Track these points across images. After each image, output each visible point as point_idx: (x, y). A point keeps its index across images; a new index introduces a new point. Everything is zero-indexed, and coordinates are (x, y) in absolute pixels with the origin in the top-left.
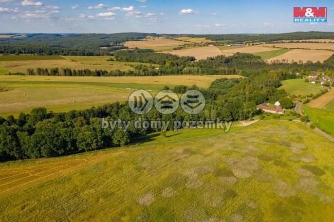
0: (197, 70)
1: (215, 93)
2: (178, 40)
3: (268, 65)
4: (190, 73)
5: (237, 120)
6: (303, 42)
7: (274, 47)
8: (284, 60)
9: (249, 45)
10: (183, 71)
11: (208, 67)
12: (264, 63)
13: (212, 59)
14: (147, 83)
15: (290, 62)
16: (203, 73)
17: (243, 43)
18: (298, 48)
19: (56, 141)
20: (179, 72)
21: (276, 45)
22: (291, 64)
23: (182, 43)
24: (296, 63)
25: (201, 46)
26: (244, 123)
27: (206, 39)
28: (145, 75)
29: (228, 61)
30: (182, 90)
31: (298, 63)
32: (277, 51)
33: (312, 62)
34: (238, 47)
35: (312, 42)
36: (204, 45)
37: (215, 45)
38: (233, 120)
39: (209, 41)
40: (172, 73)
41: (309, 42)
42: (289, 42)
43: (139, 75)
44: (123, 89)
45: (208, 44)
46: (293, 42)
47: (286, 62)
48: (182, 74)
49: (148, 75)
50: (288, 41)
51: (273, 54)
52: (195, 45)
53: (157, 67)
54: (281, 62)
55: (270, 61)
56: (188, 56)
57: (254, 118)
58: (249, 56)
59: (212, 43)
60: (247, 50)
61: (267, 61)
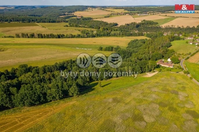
0: (119, 34)
1: (131, 51)
3: (163, 29)
4: (115, 35)
5: (145, 72)
7: (166, 16)
8: (172, 26)
9: (151, 14)
10: (110, 34)
11: (126, 31)
12: (160, 28)
13: (128, 25)
14: (89, 43)
15: (176, 27)
16: (123, 35)
17: (147, 13)
18: (181, 17)
19: (34, 97)
20: (108, 35)
21: (168, 14)
22: (177, 28)
23: (110, 13)
24: (180, 27)
25: (121, 15)
26: (149, 75)
27: (124, 10)
28: (87, 37)
29: (138, 26)
30: (111, 49)
31: (181, 28)
32: (168, 19)
34: (144, 16)
36: (123, 14)
37: (130, 14)
38: (142, 72)
39: (126, 11)
40: (104, 35)
43: (84, 37)
44: (74, 48)
45: (126, 13)
47: (173, 27)
48: (110, 36)
49: (89, 37)
51: (166, 21)
52: (118, 14)
53: (94, 31)
54: (171, 27)
55: (163, 26)
56: (114, 23)
57: (155, 70)
58: (151, 23)
59: (128, 13)
60: (149, 18)
61: (162, 26)
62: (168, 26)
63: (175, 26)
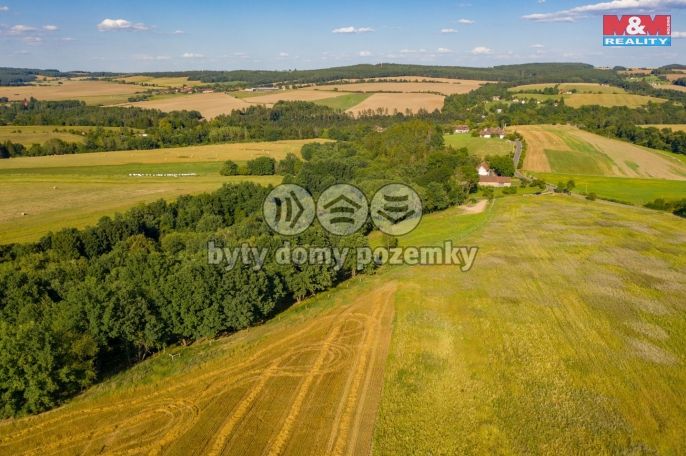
2: (124, 82)
3: (355, 121)
6: (380, 81)
7: (336, 90)
8: (380, 110)
9: (287, 88)
12: (346, 117)
17: (272, 86)
18: (381, 92)
20: (202, 139)
21: (340, 87)
22: (394, 117)
23: (142, 89)
24: (400, 115)
25: (186, 93)
27: (189, 80)
29: (275, 115)
31: (405, 115)
32: (349, 98)
33: (426, 112)
34: (270, 93)
35: (396, 81)
36: (194, 92)
37: (217, 89)
39: (199, 83)
41: (392, 81)
42: (357, 83)
45: (201, 89)
46: (364, 82)
47: (383, 113)
48: (209, 142)
50: (354, 80)
52: (172, 91)
53: (140, 133)
54: (376, 113)
55: (355, 111)
56: (185, 111)
58: (308, 107)
59: (208, 88)
60: (291, 95)
61: (351, 113)
62: (370, 110)
63: (387, 110)
